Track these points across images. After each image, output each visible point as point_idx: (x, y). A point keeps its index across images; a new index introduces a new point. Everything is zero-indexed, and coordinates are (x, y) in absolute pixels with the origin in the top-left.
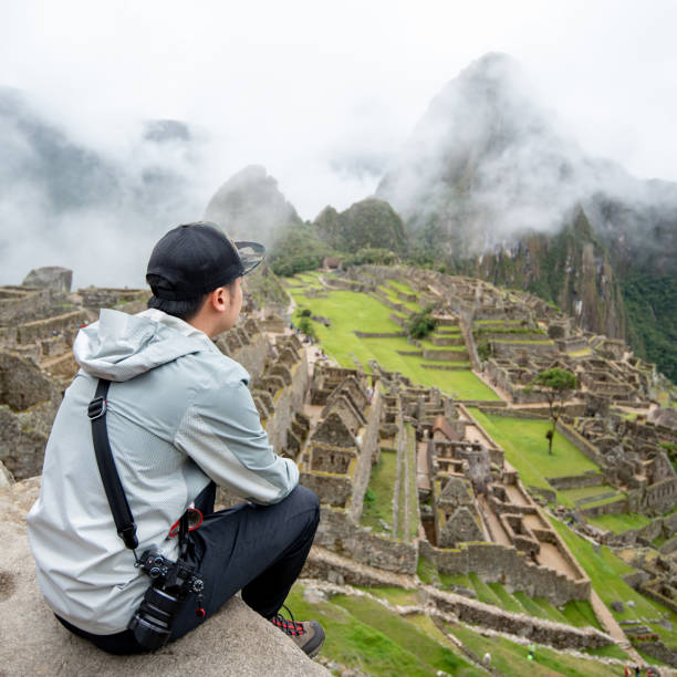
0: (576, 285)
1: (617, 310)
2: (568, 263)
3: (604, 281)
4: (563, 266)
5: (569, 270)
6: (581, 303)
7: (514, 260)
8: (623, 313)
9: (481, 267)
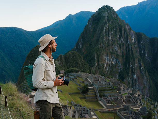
0: (134, 70)
1: (146, 76)
2: (131, 64)
3: (142, 68)
4: (129, 65)
5: (131, 66)
6: (135, 75)
7: (115, 64)
8: (148, 77)
9: (106, 67)
